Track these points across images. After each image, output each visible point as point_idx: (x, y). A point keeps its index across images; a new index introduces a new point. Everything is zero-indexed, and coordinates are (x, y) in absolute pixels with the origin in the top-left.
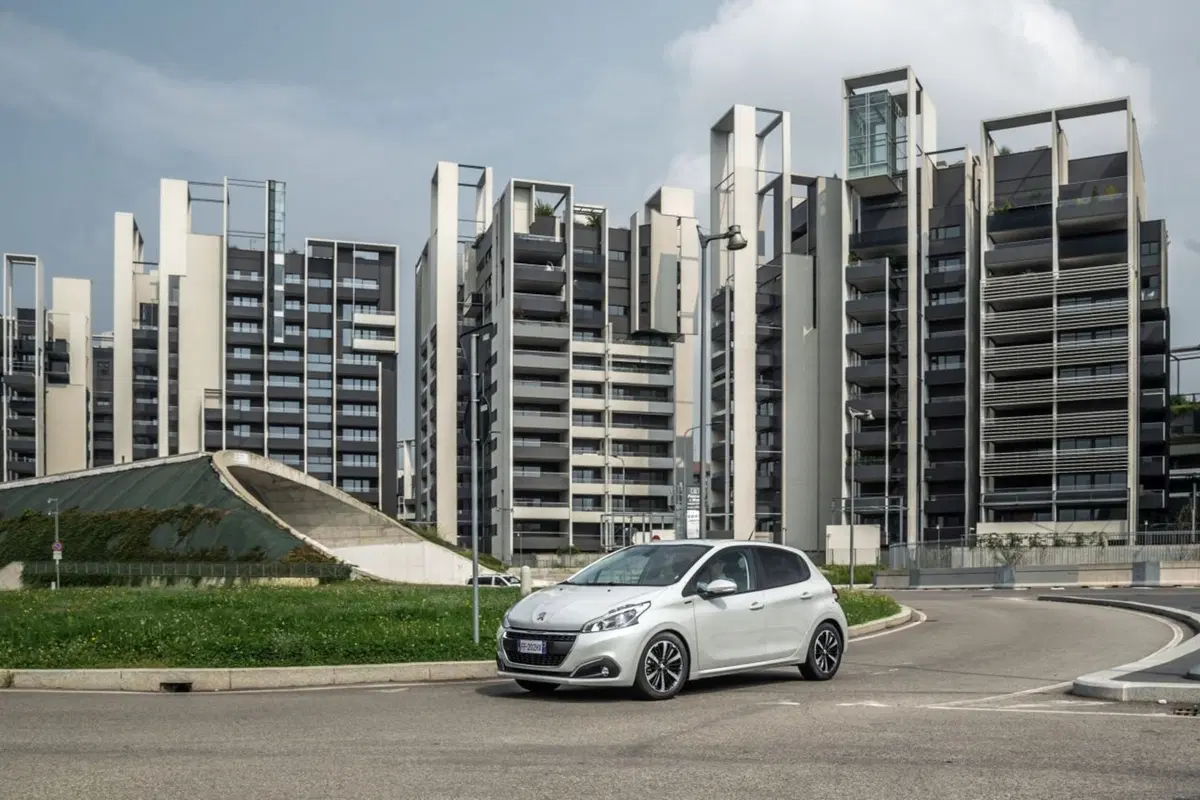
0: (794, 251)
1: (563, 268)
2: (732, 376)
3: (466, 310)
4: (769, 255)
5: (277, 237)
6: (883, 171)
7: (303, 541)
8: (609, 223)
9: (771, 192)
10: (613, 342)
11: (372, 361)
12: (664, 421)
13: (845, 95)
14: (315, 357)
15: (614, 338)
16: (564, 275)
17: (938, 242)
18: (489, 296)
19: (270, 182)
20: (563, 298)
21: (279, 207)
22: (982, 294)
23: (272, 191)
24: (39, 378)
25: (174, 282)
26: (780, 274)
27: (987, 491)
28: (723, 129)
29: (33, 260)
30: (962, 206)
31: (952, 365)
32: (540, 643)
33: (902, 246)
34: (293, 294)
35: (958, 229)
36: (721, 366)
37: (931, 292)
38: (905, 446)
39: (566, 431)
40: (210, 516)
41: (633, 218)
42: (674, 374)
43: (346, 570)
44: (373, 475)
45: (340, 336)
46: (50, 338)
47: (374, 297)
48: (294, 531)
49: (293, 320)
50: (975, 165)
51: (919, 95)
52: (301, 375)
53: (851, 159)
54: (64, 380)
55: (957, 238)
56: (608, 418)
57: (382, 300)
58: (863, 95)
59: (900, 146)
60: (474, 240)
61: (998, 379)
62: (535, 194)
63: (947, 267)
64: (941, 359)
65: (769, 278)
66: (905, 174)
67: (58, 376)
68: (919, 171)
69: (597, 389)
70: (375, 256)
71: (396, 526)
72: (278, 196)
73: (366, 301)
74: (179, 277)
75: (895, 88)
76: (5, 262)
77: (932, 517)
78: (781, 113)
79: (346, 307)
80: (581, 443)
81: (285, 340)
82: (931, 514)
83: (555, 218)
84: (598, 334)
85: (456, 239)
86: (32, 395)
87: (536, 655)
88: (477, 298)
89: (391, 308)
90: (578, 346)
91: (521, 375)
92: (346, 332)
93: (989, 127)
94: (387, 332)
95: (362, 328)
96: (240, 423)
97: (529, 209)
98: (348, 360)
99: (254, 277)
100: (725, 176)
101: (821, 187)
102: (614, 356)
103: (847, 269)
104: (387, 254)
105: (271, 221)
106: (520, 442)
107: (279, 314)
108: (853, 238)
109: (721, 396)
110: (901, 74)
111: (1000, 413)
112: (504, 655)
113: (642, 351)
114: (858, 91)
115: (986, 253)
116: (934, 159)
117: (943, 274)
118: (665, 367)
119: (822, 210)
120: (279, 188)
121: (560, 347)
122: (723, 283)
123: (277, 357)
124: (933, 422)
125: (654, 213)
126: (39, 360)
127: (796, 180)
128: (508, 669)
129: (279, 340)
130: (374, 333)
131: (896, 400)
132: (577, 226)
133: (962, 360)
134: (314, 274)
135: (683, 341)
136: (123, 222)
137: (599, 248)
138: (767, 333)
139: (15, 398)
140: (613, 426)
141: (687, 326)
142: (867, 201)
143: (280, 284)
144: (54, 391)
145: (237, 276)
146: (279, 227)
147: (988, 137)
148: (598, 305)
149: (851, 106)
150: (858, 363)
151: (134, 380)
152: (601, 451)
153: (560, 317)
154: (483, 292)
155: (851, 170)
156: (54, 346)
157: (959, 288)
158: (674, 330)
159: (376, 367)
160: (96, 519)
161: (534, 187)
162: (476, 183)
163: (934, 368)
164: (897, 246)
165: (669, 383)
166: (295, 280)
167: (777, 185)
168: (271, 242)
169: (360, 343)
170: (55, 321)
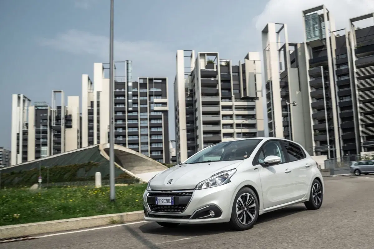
0: (292, 67)
1: (217, 79)
2: (273, 109)
3: (188, 95)
4: (284, 69)
5: (130, 78)
6: (318, 38)
7: (124, 171)
8: (231, 64)
9: (283, 49)
10: (235, 101)
11: (160, 114)
12: (253, 126)
13: (304, 16)
14: (142, 114)
15: (235, 100)
16: (217, 81)
17: (339, 60)
18: (194, 90)
19: (127, 61)
20: (217, 88)
21: (130, 68)
22: (355, 74)
23: (127, 63)
24: (63, 127)
25: (98, 93)
26: (287, 75)
27: (364, 141)
28: (265, 31)
29: (61, 91)
30: (346, 48)
31: (347, 99)
32: (170, 198)
33: (326, 62)
34: (135, 95)
35: (345, 55)
36: (270, 106)
37: (338, 76)
38: (333, 128)
39: (220, 131)
40: (95, 165)
41: (239, 62)
42: (256, 110)
43: (138, 181)
44: (161, 150)
45: (150, 106)
46: (67, 115)
47: (160, 93)
48: (122, 168)
49: (135, 103)
50: (349, 34)
51: (328, 14)
52: (137, 119)
53: (307, 36)
54: (70, 127)
55: (345, 58)
56: (235, 126)
57: (163, 94)
58: (309, 15)
59: (323, 30)
60: (190, 73)
61: (364, 103)
62: (206, 56)
63: (343, 68)
64: (344, 98)
65: (284, 77)
66: (325, 39)
67: (68, 125)
68: (330, 38)
69: (231, 117)
70: (160, 81)
71: (160, 165)
72: (129, 65)
73: (158, 95)
74: (99, 92)
75: (319, 12)
76: (53, 93)
77: (346, 152)
78: (283, 24)
79: (151, 97)
80: (226, 135)
81: (133, 109)
82: (345, 150)
83: (214, 64)
84: (230, 99)
85: (183, 74)
86: (60, 132)
87: (167, 206)
88: (191, 91)
89: (165, 97)
90: (223, 103)
91: (205, 113)
92: (152, 105)
93: (352, 20)
94: (165, 104)
95: (157, 103)
96: (119, 136)
97: (205, 62)
98: (153, 114)
99: (123, 90)
100: (267, 46)
101: (299, 46)
102: (236, 106)
103: (309, 71)
104: (164, 80)
105: (128, 73)
106: (206, 135)
107: (130, 101)
108: (310, 61)
109: (270, 116)
110: (321, 7)
111: (366, 114)
112: (148, 208)
113: (245, 103)
114: (307, 14)
115: (355, 61)
116: (335, 34)
117: (342, 70)
118: (253, 108)
119: (299, 54)
120: (130, 62)
121: (217, 104)
122: (269, 79)
123: (130, 114)
124: (343, 119)
125: (246, 60)
126: (63, 121)
127: (290, 45)
128: (151, 216)
129: (130, 109)
130: (161, 105)
131: (329, 113)
132: (221, 66)
133: (351, 98)
134: (141, 88)
135: (258, 100)
136: (85, 78)
137: (229, 72)
138: (284, 94)
139: (56, 133)
140: (237, 128)
141: (259, 95)
142: (314, 49)
143: (131, 91)
144: (68, 130)
145: (118, 90)
146: (130, 74)
147: (352, 24)
148: (229, 90)
149: (306, 19)
150: (315, 101)
151: (89, 125)
152: (233, 137)
153: (217, 94)
154: (193, 89)
155: (307, 39)
156: (68, 117)
157: (347, 74)
158: (254, 96)
159: (161, 115)
160: (62, 168)
161: (206, 54)
162: (190, 56)
163: (342, 101)
164: (325, 62)
165: (254, 113)
166: (135, 90)
167: (284, 47)
168: (128, 79)
169: (156, 108)
170: (68, 109)
